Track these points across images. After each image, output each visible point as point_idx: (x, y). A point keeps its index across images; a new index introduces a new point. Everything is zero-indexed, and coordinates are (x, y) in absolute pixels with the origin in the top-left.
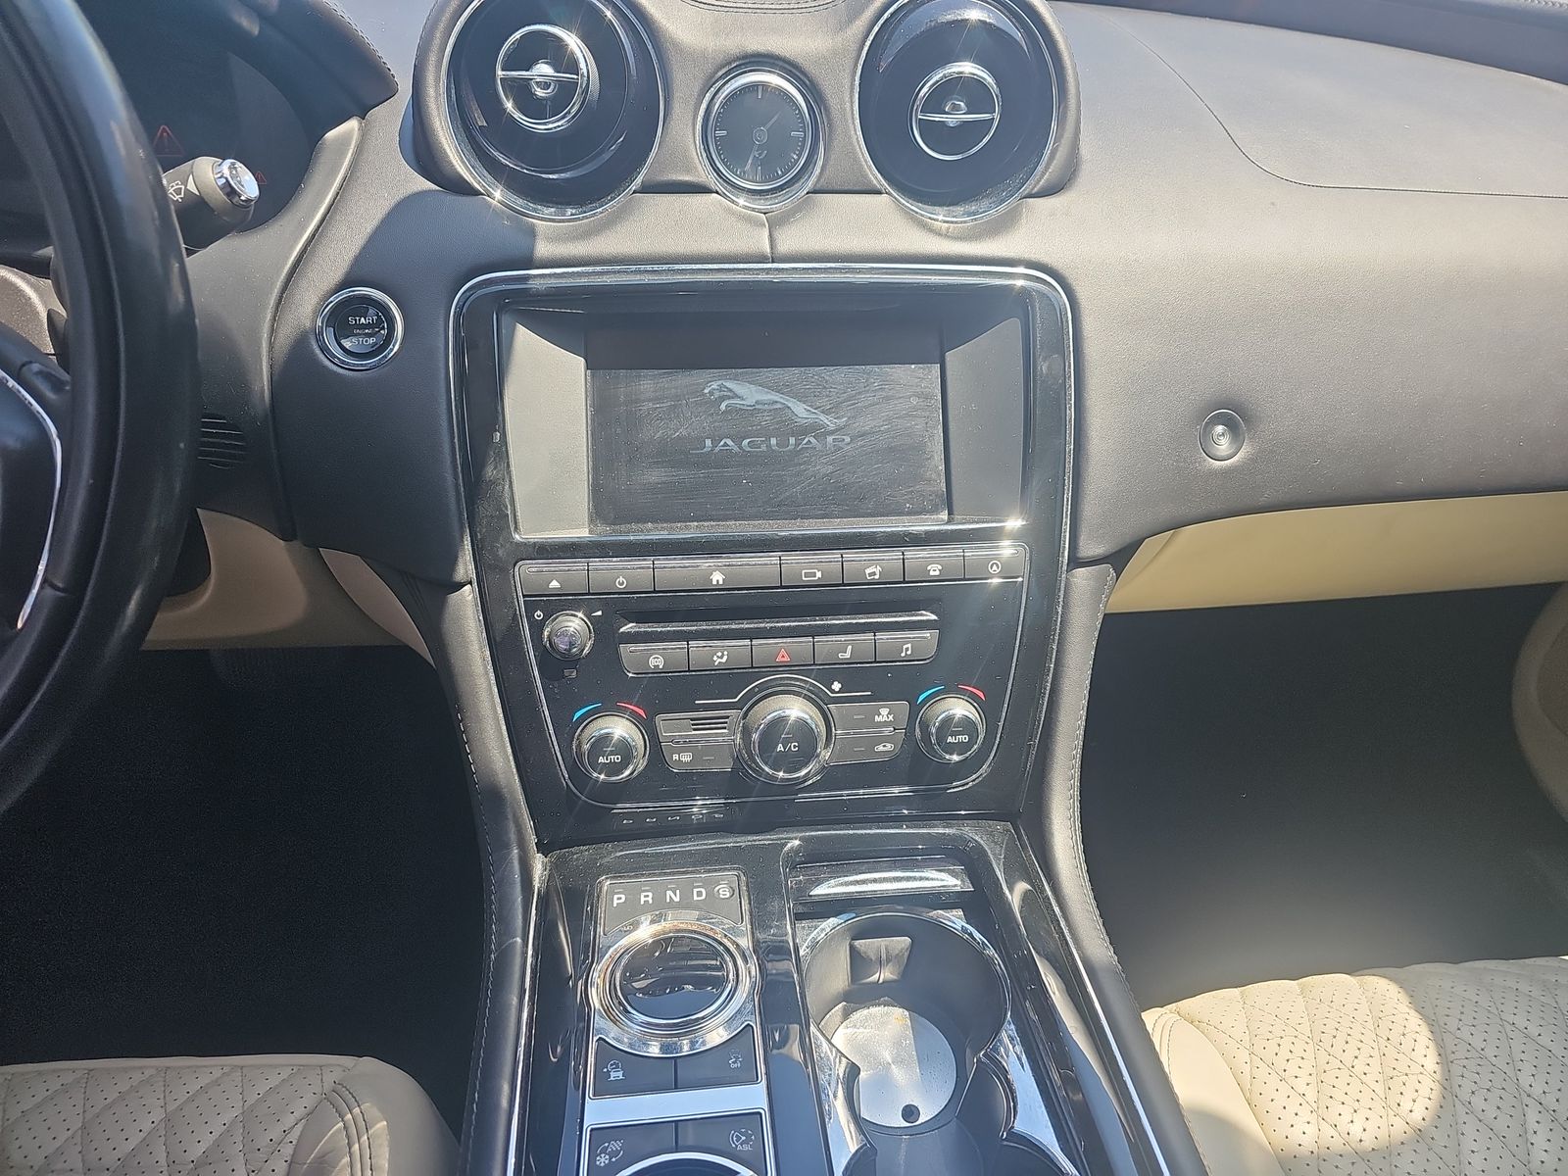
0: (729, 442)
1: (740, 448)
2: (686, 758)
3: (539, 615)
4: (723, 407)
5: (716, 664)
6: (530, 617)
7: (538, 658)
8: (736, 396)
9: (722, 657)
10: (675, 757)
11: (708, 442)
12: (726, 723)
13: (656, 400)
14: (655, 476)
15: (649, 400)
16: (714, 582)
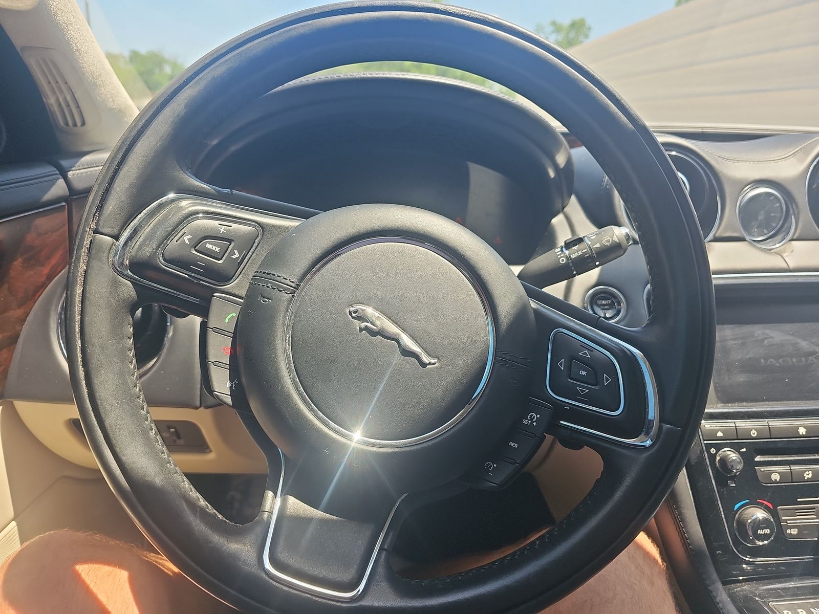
0: (773, 360)
1: (779, 363)
2: (794, 532)
3: (713, 451)
4: (766, 342)
5: (806, 478)
6: (708, 452)
7: (714, 475)
8: (771, 337)
9: (808, 475)
10: (789, 531)
11: (762, 361)
12: (814, 512)
13: (734, 339)
14: (741, 378)
15: (732, 340)
16: (801, 434)
